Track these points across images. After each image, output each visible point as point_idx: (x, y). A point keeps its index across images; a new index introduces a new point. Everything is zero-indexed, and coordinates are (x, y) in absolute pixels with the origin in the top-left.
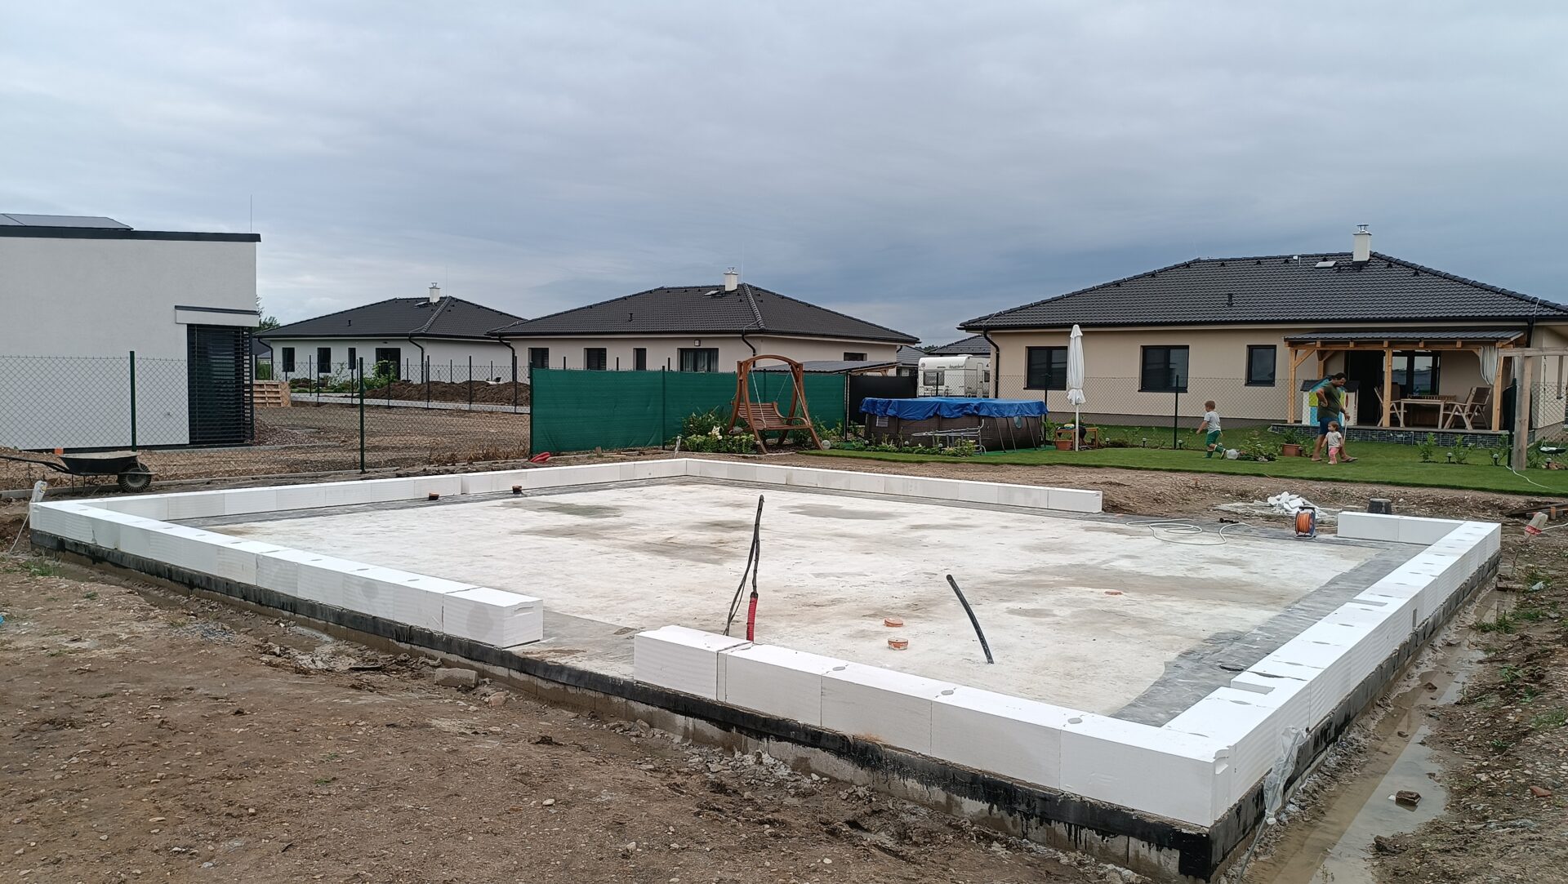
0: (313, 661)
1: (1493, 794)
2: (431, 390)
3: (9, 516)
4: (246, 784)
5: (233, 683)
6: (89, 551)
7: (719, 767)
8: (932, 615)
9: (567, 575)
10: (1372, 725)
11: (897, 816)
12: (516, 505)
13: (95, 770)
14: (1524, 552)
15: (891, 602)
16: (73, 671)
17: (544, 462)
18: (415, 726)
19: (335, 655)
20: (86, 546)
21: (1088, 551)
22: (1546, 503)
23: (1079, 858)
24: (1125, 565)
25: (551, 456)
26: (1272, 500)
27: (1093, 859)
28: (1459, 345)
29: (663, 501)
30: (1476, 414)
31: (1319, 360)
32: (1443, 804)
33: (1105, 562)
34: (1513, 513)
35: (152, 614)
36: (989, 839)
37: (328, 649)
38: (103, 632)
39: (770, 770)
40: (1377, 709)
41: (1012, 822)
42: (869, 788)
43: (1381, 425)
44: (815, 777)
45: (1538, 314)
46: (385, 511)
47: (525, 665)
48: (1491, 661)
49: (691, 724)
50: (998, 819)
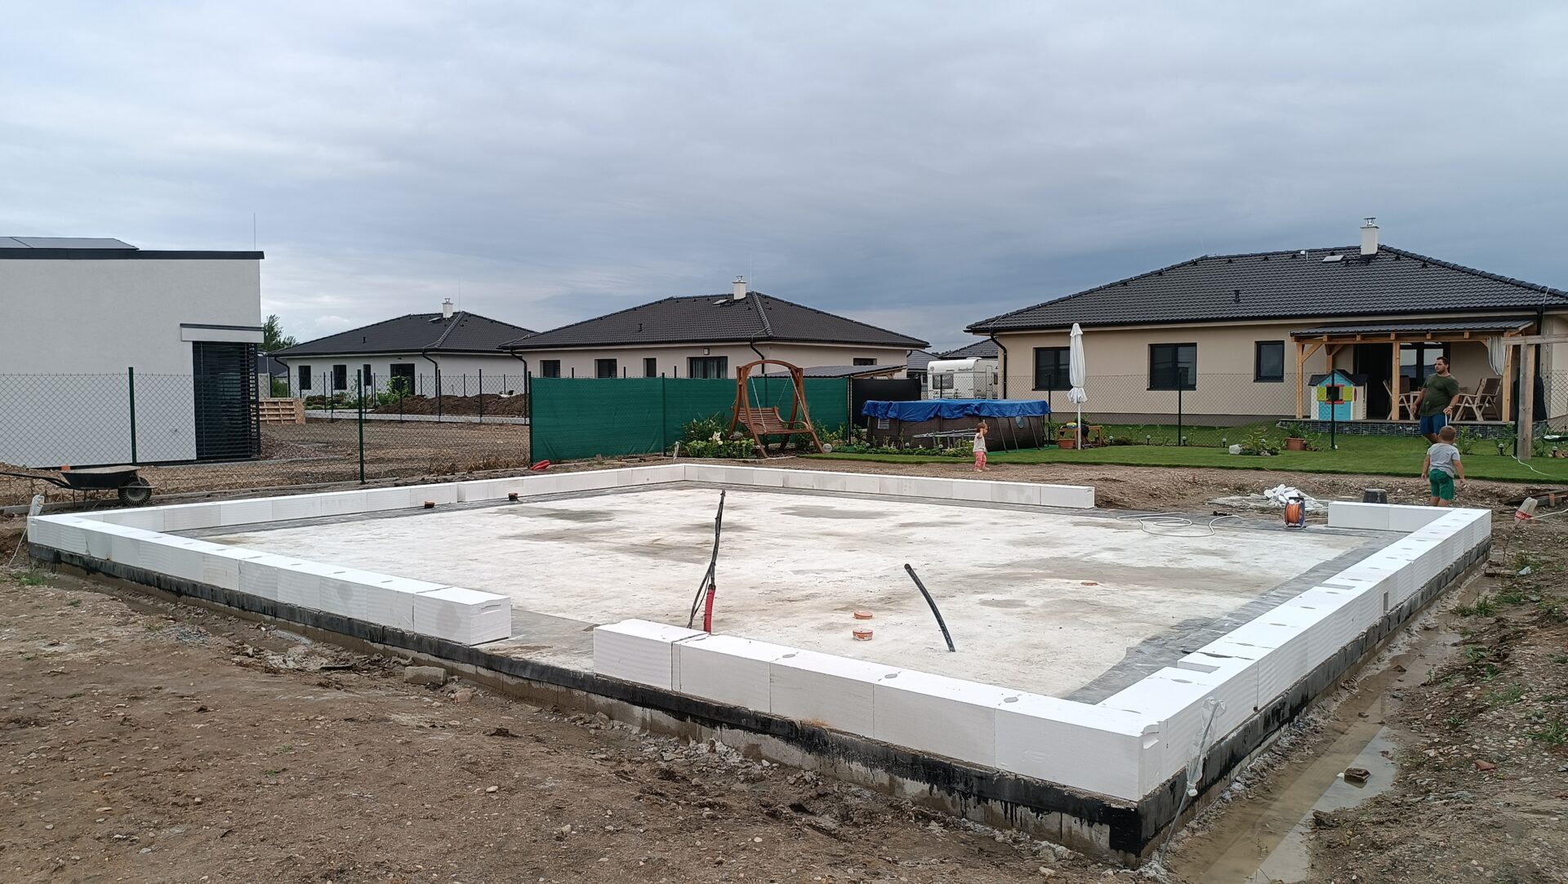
0: (285, 661)
1: (1439, 769)
2: (444, 404)
3: (10, 530)
4: (197, 776)
5: (202, 682)
6: (84, 562)
7: (673, 756)
8: (903, 607)
9: (547, 576)
10: (1334, 707)
11: (842, 799)
12: (511, 512)
13: (52, 764)
14: (1518, 539)
15: (865, 596)
16: (46, 674)
17: (544, 470)
18: (373, 720)
19: (307, 655)
20: (80, 558)
21: (1072, 544)
22: (1545, 490)
23: (1014, 836)
24: (1108, 557)
25: (551, 464)
26: (1268, 493)
27: (1028, 837)
28: (1467, 335)
29: (657, 505)
30: (1487, 405)
31: (1328, 354)
32: (1391, 780)
33: (1087, 555)
34: (1512, 501)
35: (132, 619)
36: (927, 819)
37: (301, 649)
38: (82, 636)
39: (723, 757)
40: (1341, 691)
41: (952, 802)
42: (817, 772)
43: (1391, 419)
44: (765, 763)
45: (1548, 303)
46: (380, 520)
47: (491, 661)
48: (1465, 643)
49: (648, 715)
50: (938, 799)
